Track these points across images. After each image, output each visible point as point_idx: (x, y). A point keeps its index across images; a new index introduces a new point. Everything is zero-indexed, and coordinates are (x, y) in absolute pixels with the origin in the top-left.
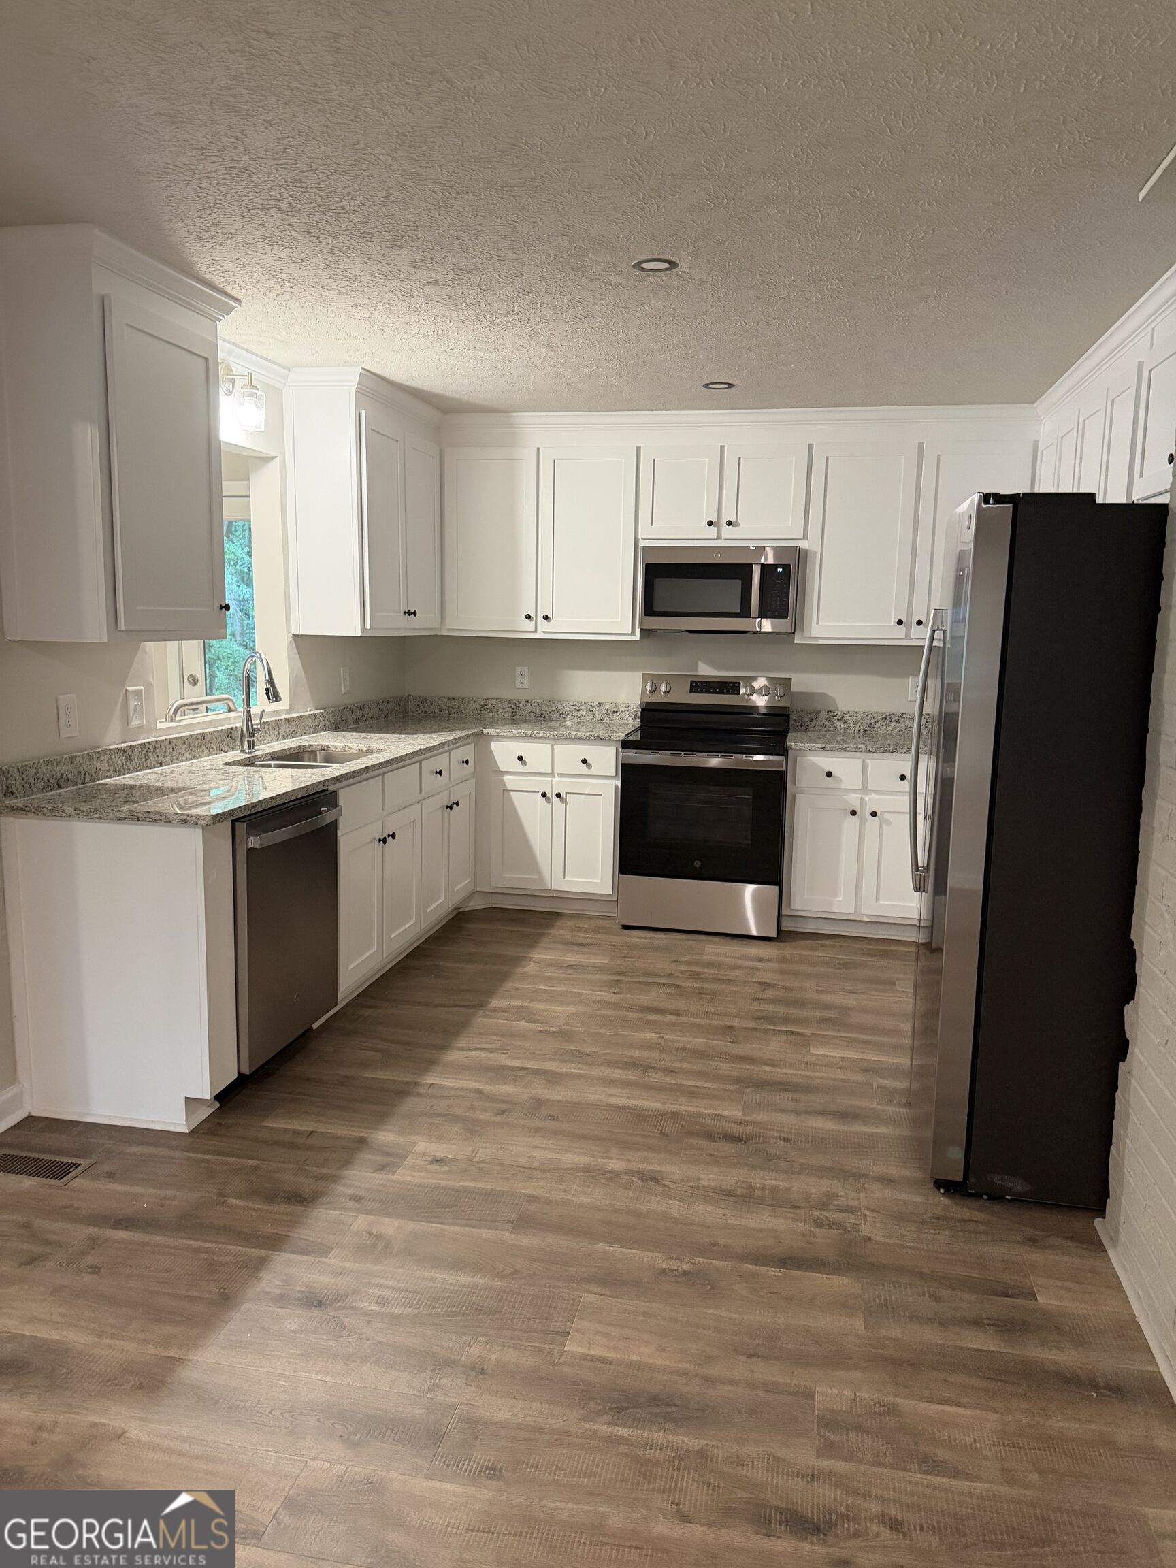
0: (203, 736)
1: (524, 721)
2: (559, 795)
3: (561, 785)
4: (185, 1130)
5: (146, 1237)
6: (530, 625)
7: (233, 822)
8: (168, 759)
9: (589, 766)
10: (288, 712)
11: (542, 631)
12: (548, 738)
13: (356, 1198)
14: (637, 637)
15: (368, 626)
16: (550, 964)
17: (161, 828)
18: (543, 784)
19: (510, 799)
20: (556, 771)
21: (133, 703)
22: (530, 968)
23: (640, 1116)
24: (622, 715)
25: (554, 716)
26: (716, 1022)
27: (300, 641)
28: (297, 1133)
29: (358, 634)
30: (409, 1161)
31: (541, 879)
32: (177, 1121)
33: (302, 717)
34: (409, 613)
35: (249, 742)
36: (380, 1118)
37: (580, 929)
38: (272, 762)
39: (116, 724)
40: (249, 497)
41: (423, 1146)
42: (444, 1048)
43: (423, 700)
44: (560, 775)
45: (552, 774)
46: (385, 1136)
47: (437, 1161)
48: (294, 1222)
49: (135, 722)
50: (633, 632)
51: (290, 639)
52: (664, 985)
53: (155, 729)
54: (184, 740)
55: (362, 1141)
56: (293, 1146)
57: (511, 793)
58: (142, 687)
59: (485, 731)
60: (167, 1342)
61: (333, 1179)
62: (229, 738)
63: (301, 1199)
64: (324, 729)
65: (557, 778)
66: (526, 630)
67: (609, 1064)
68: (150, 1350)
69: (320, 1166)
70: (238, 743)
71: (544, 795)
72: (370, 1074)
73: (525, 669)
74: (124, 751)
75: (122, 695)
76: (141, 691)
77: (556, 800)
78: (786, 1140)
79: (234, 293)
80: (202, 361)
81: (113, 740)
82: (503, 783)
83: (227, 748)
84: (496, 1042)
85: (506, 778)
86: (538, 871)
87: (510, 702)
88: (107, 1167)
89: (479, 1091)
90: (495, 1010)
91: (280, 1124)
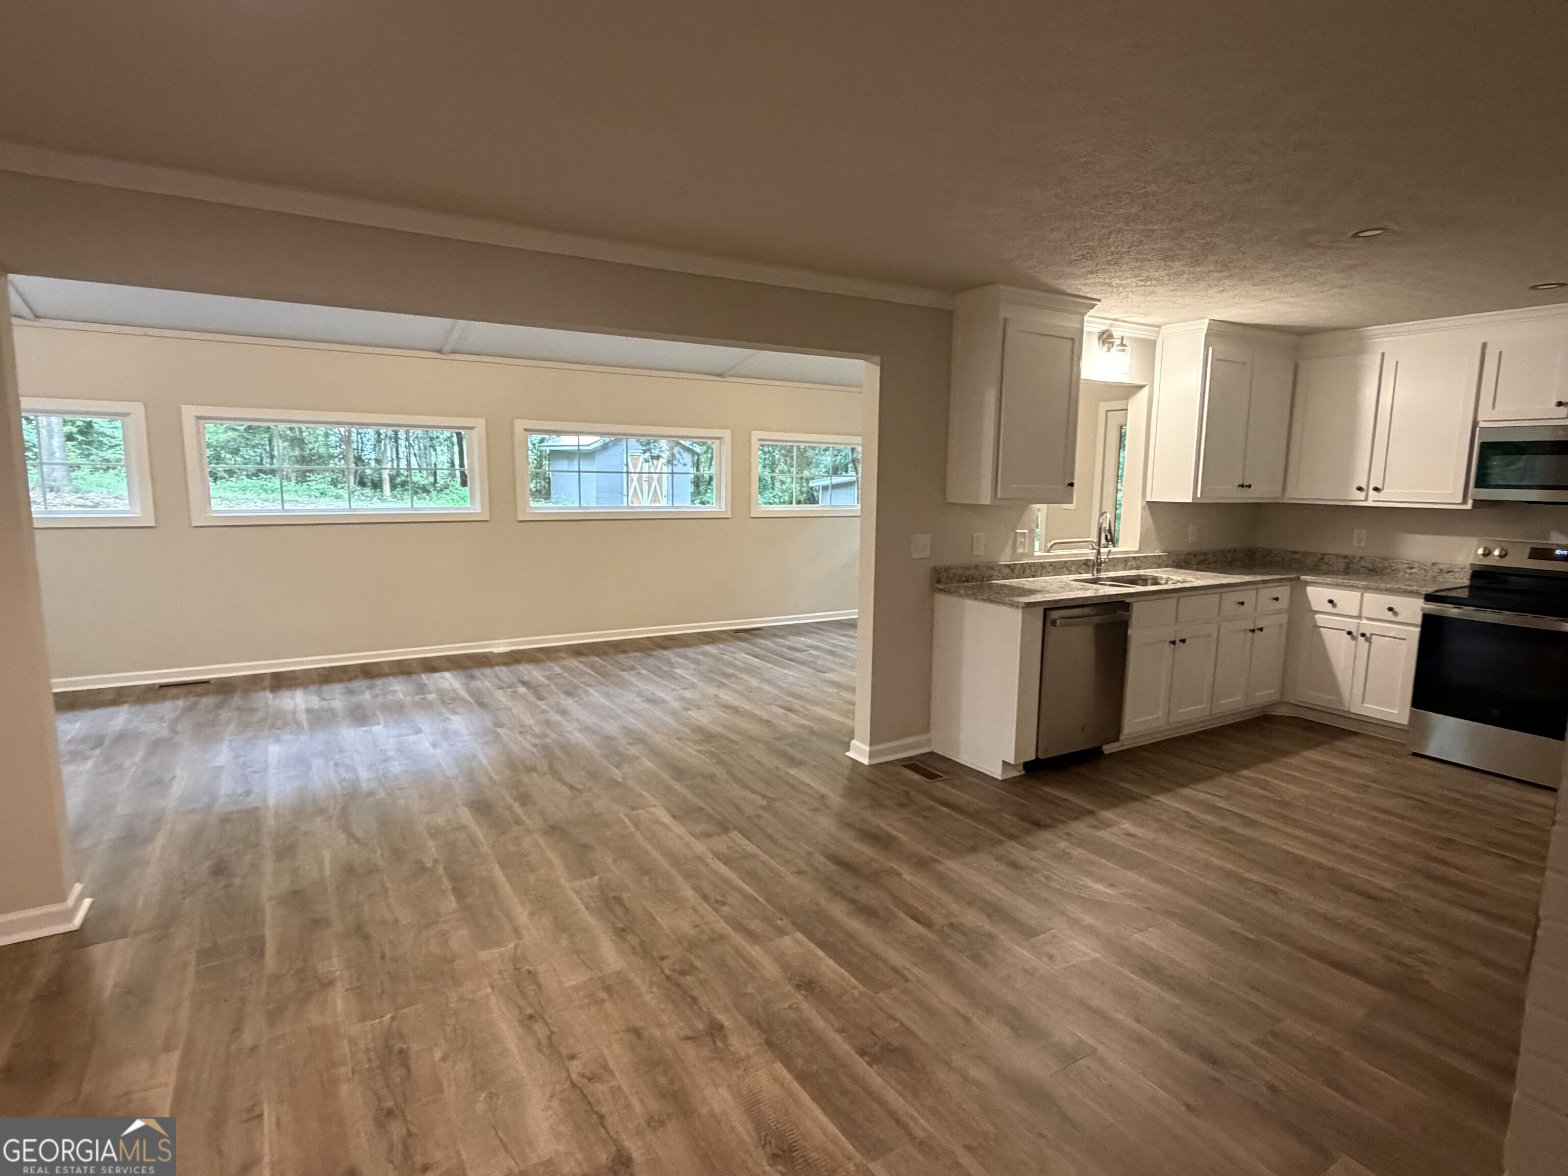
0: (1066, 562)
1: (1357, 573)
2: (1363, 635)
3: (1367, 626)
4: (1000, 778)
5: (953, 813)
6: (1362, 495)
7: (1045, 610)
8: (1038, 574)
9: (1396, 614)
10: (1136, 552)
11: (1373, 500)
12: (1357, 587)
13: (1068, 834)
14: (1469, 506)
15: (1199, 496)
16: (1317, 763)
17: (1000, 607)
18: (1351, 625)
19: (1320, 634)
20: (1364, 614)
21: (1020, 539)
22: (1294, 760)
23: (1299, 861)
24: (1457, 575)
25: (1386, 572)
26: (1436, 833)
27: (1153, 507)
28: (1058, 797)
29: (1190, 501)
30: (1114, 829)
31: (1340, 700)
32: (997, 772)
33: (1147, 556)
34: (1242, 486)
35: (1097, 569)
36: (1110, 806)
37: (1367, 747)
38: (1108, 583)
39: (1008, 549)
40: (1127, 410)
41: (1127, 826)
42: (1183, 786)
43: (1268, 552)
44: (1368, 619)
45: (1359, 617)
46: (1108, 815)
47: (1129, 834)
48: (1028, 832)
49: (1020, 551)
50: (1464, 501)
51: (1144, 503)
52: (1410, 798)
53: (1033, 556)
54: (1051, 564)
55: (1091, 813)
56: (1051, 802)
57: (1321, 629)
58: (1026, 531)
59: (1303, 577)
60: (938, 853)
61: (1063, 822)
62: (1086, 565)
63: (1039, 825)
64: (1166, 566)
65: (1364, 621)
66: (1358, 499)
67: (1306, 829)
68: (930, 854)
69: (1060, 815)
70: (1091, 569)
71: (1349, 633)
72: (1122, 784)
73: (1364, 532)
74: (1009, 566)
75: (1013, 536)
76: (1025, 533)
77: (1361, 639)
78: (1416, 911)
79: (1094, 296)
80: (1069, 342)
81: (1005, 559)
82: (1314, 619)
83: (1083, 571)
84: (1224, 792)
85: (1317, 616)
86: (1337, 691)
87: (1345, 557)
88: (956, 782)
89: (1187, 813)
90: (1242, 776)
91: (1051, 791)
